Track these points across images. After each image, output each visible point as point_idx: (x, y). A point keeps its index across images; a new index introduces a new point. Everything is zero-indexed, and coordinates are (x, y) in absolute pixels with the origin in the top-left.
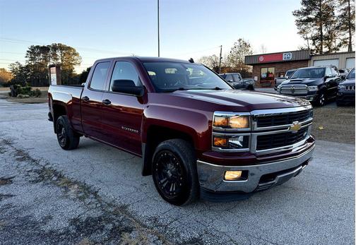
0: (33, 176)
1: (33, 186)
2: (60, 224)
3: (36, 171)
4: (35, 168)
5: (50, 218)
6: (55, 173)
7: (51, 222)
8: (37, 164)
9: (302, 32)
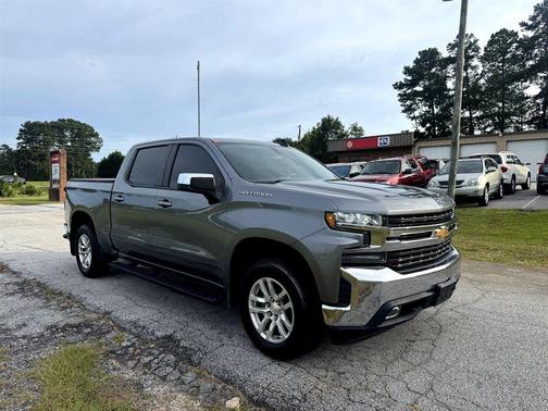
0: (11, 288)
1: (10, 298)
2: (35, 329)
3: (17, 284)
4: (15, 280)
5: (24, 325)
6: (39, 284)
7: (25, 329)
8: (18, 277)
9: (408, 110)
